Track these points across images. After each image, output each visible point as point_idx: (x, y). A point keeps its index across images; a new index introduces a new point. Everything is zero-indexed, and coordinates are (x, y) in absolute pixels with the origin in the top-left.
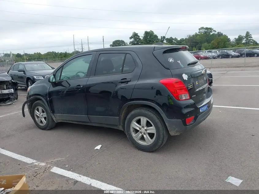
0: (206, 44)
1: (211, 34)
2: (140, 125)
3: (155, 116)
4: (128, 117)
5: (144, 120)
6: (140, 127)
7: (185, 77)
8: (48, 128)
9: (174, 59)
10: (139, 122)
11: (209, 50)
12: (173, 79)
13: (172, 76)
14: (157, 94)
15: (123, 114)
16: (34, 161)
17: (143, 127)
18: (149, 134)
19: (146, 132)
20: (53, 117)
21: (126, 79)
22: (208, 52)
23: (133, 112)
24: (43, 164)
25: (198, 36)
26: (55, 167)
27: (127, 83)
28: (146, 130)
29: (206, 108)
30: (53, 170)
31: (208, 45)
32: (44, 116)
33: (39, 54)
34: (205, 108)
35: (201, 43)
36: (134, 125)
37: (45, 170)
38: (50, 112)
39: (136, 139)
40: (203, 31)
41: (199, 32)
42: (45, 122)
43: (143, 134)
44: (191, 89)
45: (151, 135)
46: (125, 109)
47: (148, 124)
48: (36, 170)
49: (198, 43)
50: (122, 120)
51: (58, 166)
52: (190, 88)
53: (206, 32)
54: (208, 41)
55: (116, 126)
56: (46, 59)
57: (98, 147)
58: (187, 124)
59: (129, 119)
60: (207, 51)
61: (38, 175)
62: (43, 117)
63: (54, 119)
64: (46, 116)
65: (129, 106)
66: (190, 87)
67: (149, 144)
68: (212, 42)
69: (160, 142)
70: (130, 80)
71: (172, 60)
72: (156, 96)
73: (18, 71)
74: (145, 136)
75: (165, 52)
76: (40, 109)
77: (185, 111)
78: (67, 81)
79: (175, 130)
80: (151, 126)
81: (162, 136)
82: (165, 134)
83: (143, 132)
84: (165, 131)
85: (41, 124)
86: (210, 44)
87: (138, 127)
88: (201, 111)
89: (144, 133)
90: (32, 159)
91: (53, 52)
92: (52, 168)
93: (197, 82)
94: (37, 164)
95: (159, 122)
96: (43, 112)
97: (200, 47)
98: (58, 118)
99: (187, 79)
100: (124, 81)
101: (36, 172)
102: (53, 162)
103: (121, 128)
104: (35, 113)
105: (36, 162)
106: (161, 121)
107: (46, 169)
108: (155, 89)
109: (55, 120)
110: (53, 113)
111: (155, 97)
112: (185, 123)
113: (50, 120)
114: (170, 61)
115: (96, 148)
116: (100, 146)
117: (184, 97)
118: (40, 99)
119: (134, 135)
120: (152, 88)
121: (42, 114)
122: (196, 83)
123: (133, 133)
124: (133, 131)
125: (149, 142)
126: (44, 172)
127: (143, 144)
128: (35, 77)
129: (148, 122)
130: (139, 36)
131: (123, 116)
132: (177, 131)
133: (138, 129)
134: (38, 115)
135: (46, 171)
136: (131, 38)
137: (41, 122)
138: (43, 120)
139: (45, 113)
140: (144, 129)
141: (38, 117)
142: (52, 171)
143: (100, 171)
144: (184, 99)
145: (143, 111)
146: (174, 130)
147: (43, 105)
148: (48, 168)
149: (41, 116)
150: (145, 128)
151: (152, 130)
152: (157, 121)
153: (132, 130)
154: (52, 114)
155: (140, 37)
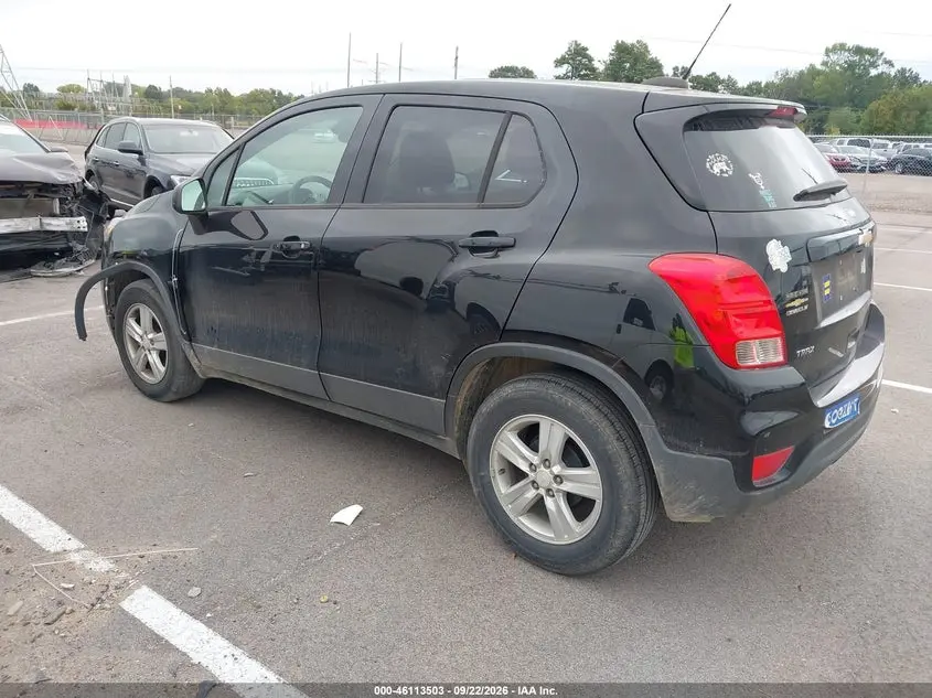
0: (846, 110)
1: (873, 72)
2: (535, 449)
3: (605, 423)
4: (484, 408)
5: (553, 434)
6: (535, 459)
7: (779, 256)
8: (171, 396)
9: (734, 160)
10: (530, 435)
11: (855, 137)
12: (716, 259)
13: (717, 244)
14: (629, 318)
15: (464, 392)
16: (74, 544)
17: (546, 462)
18: (570, 497)
19: (555, 485)
20: (190, 354)
21: (493, 234)
22: (851, 143)
23: (508, 391)
24: (102, 565)
25: (821, 77)
26: (145, 590)
27: (496, 256)
28: (558, 479)
29: (852, 411)
30: (134, 603)
31: (854, 115)
32: (157, 346)
33: (224, 95)
34: (845, 412)
35: (828, 104)
36: (509, 444)
37: (99, 599)
38: (178, 333)
39: (508, 509)
40: (842, 58)
41: (825, 64)
42: (163, 369)
43: (542, 491)
44: (797, 314)
45: (580, 506)
46: (476, 369)
47: (571, 455)
48: (65, 589)
49: (816, 104)
50: (457, 415)
51: (156, 588)
52: (795, 311)
53: (851, 66)
54: (857, 102)
55: (434, 434)
56: (247, 113)
57: (348, 515)
58: (757, 483)
59: (491, 413)
60: (847, 140)
61: (65, 620)
62: (154, 349)
63: (194, 362)
64: (163, 346)
65: (493, 359)
66: (797, 305)
67: (566, 540)
68: (873, 106)
69: (617, 543)
70: (510, 241)
71: (725, 168)
72: (625, 326)
73: (120, 150)
74: (549, 502)
75: (694, 124)
76: (147, 314)
77: (756, 423)
78: (253, 213)
79: (695, 503)
80: (585, 464)
81: (627, 520)
82: (643, 512)
83: (546, 485)
84: (644, 497)
85: (145, 376)
86: (864, 115)
87: (524, 458)
88: (827, 425)
89: (548, 490)
90: (70, 532)
91: (274, 92)
92: (131, 591)
93: (827, 284)
94: (76, 558)
95: (623, 453)
96: (156, 328)
97: (822, 120)
98: (209, 360)
99: (784, 269)
100: (485, 243)
101: (60, 603)
102: (144, 561)
103: (450, 447)
104: (128, 330)
105: (78, 550)
106: (633, 452)
107: (106, 593)
108: (624, 292)
109: (197, 370)
110: (190, 340)
111: (619, 330)
112: (744, 478)
113: (180, 365)
114: (716, 170)
115: (336, 518)
116: (355, 509)
117: (761, 355)
118: (144, 276)
119: (502, 487)
120: (612, 289)
121: (150, 336)
122: (822, 290)
123: (498, 476)
124: (502, 471)
125: (564, 530)
126: (93, 605)
127: (537, 533)
128: (176, 179)
129: (569, 443)
130: (591, 60)
131: (466, 399)
132: (701, 510)
133: (524, 467)
134: (138, 339)
135: (103, 601)
136: (560, 62)
137: (148, 366)
138: (154, 358)
139: (162, 335)
140: (552, 472)
141: (137, 345)
142: (126, 605)
143: (326, 640)
144: (758, 362)
145: (555, 391)
146: (690, 502)
147: (155, 303)
148: (116, 588)
149: (145, 343)
150: (557, 469)
151: (587, 481)
152: (615, 447)
153: (495, 465)
154: (185, 344)
155: (596, 64)
